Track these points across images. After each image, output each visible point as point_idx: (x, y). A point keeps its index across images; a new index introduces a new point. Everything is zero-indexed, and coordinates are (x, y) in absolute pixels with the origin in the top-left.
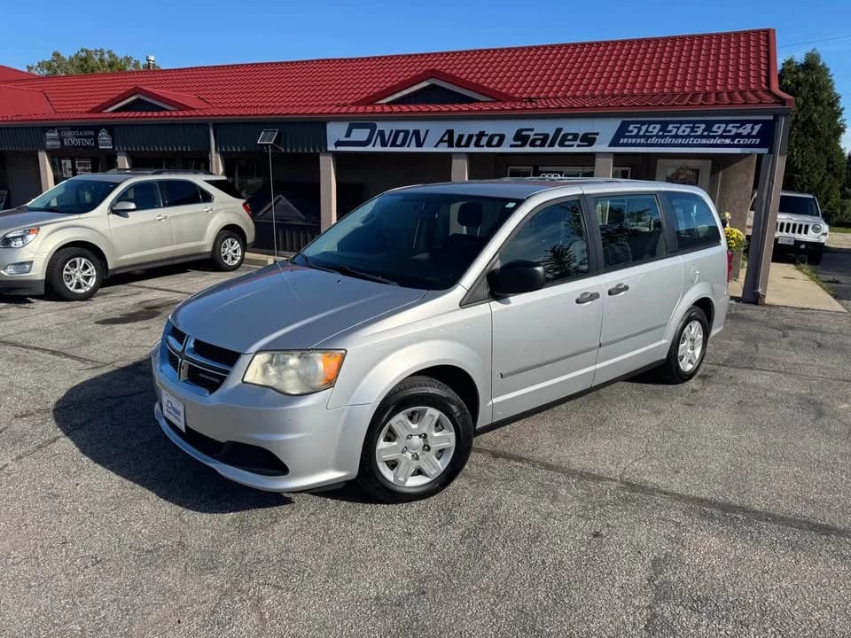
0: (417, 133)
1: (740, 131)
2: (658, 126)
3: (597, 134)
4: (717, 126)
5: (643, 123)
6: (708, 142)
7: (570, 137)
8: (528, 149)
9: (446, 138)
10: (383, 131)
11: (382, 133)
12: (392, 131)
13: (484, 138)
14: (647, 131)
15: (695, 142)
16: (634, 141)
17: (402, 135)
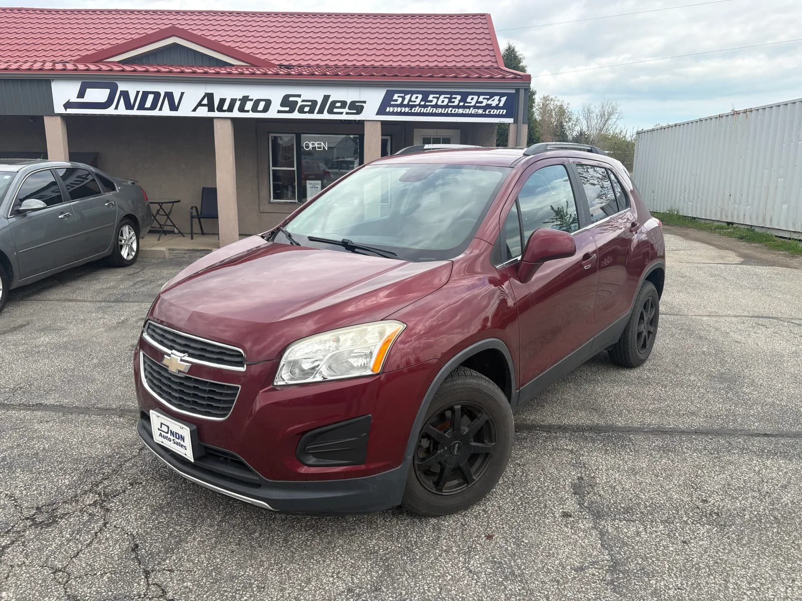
0: (169, 95)
1: (490, 102)
2: (420, 96)
3: (365, 102)
4: (470, 97)
5: (406, 93)
6: (464, 112)
7: (338, 105)
8: (296, 115)
9: (205, 102)
10: (127, 92)
11: (125, 94)
12: (138, 92)
13: (248, 102)
14: (410, 100)
15: (453, 112)
16: (399, 109)
17: (151, 98)
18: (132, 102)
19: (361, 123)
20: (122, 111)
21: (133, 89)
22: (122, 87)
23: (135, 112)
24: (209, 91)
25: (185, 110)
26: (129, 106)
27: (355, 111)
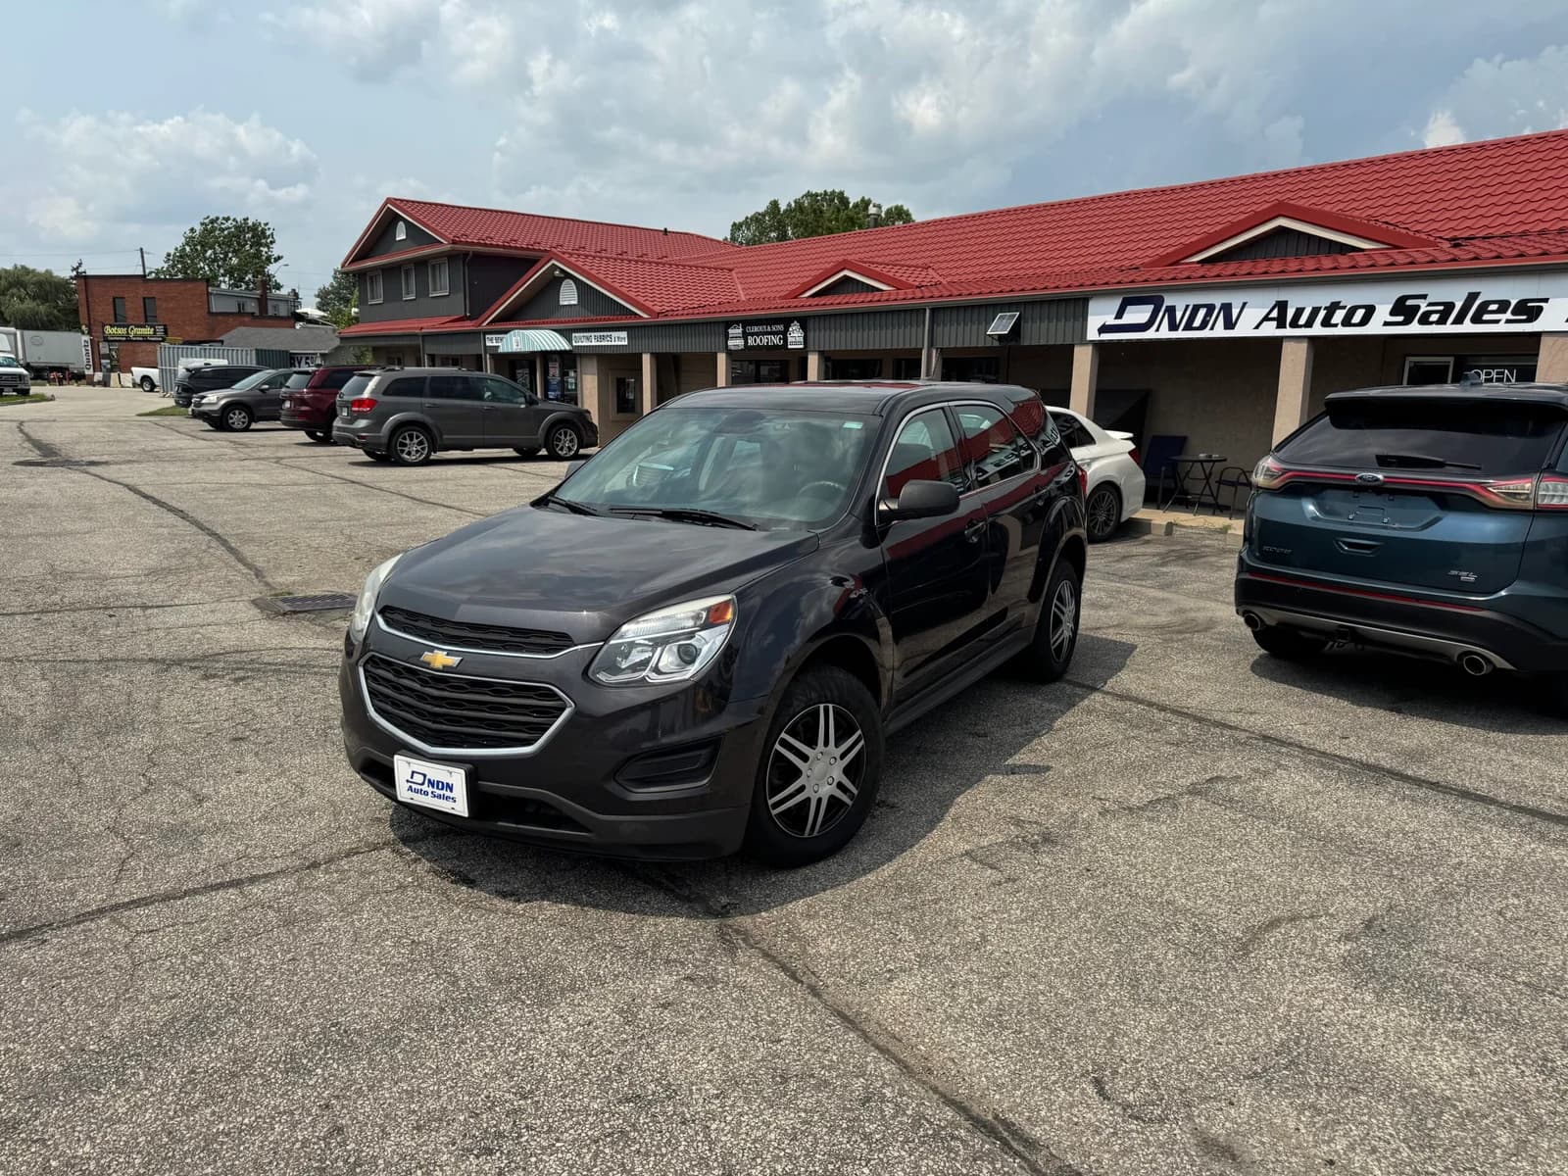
7: (1494, 307)
10: (1173, 307)
13: (1338, 311)
18: (1178, 321)
19: (1537, 336)
20: (1165, 333)
21: (1180, 302)
22: (1169, 301)
23: (1181, 334)
24: (1282, 298)
25: (1244, 329)
26: (1173, 327)
27: (1524, 317)
